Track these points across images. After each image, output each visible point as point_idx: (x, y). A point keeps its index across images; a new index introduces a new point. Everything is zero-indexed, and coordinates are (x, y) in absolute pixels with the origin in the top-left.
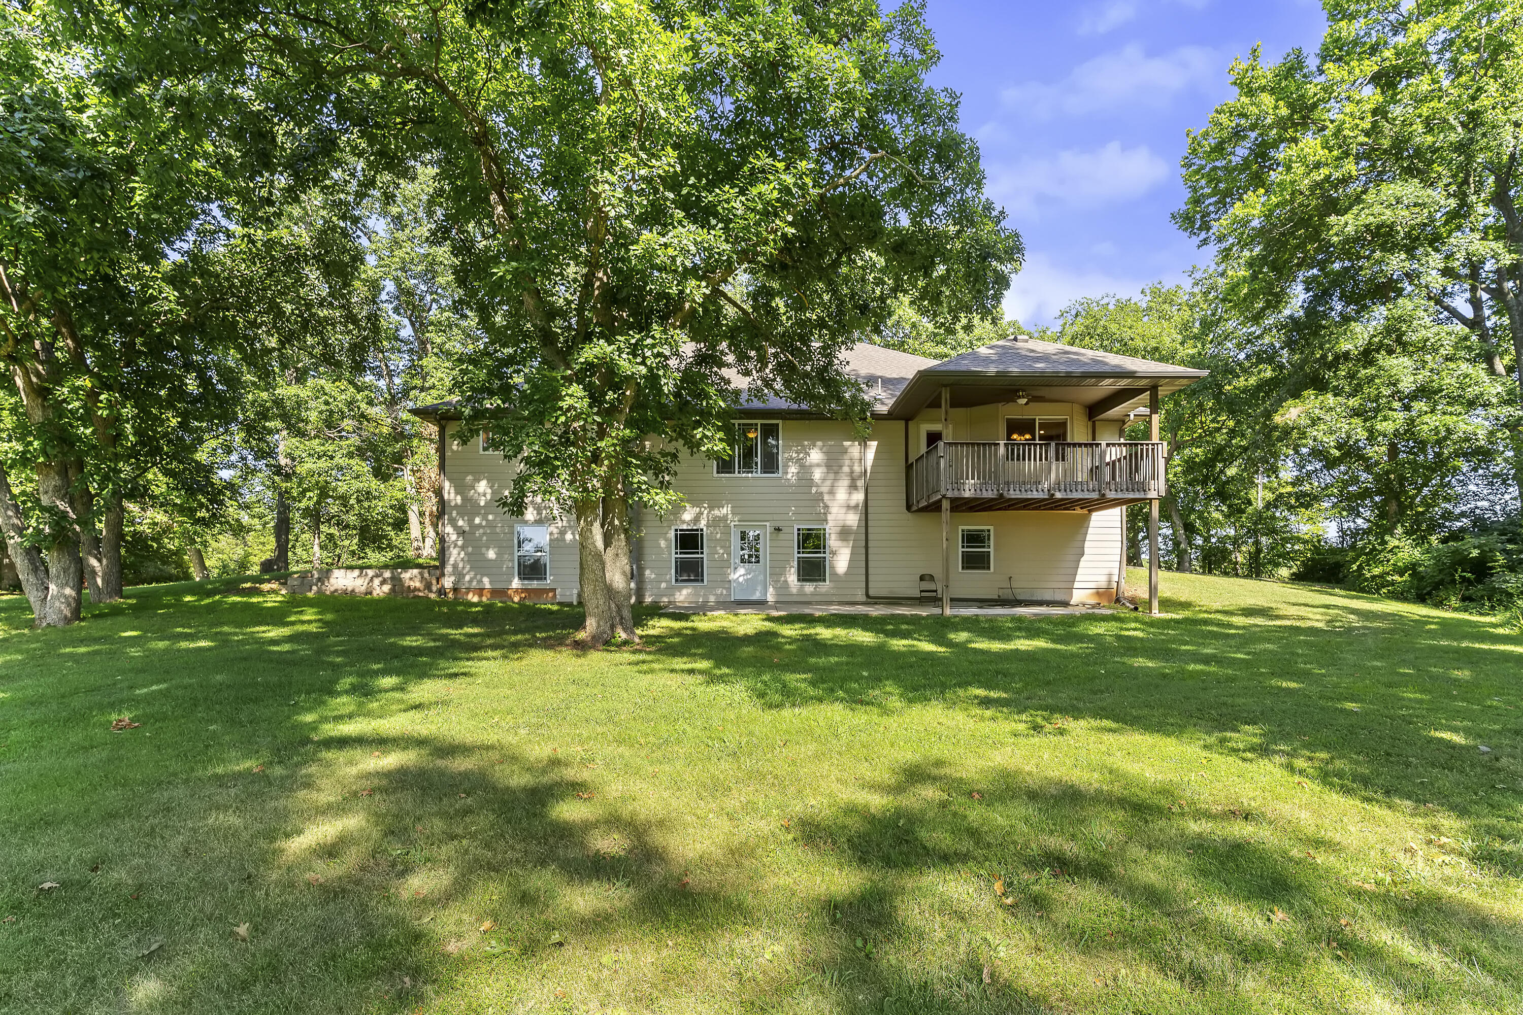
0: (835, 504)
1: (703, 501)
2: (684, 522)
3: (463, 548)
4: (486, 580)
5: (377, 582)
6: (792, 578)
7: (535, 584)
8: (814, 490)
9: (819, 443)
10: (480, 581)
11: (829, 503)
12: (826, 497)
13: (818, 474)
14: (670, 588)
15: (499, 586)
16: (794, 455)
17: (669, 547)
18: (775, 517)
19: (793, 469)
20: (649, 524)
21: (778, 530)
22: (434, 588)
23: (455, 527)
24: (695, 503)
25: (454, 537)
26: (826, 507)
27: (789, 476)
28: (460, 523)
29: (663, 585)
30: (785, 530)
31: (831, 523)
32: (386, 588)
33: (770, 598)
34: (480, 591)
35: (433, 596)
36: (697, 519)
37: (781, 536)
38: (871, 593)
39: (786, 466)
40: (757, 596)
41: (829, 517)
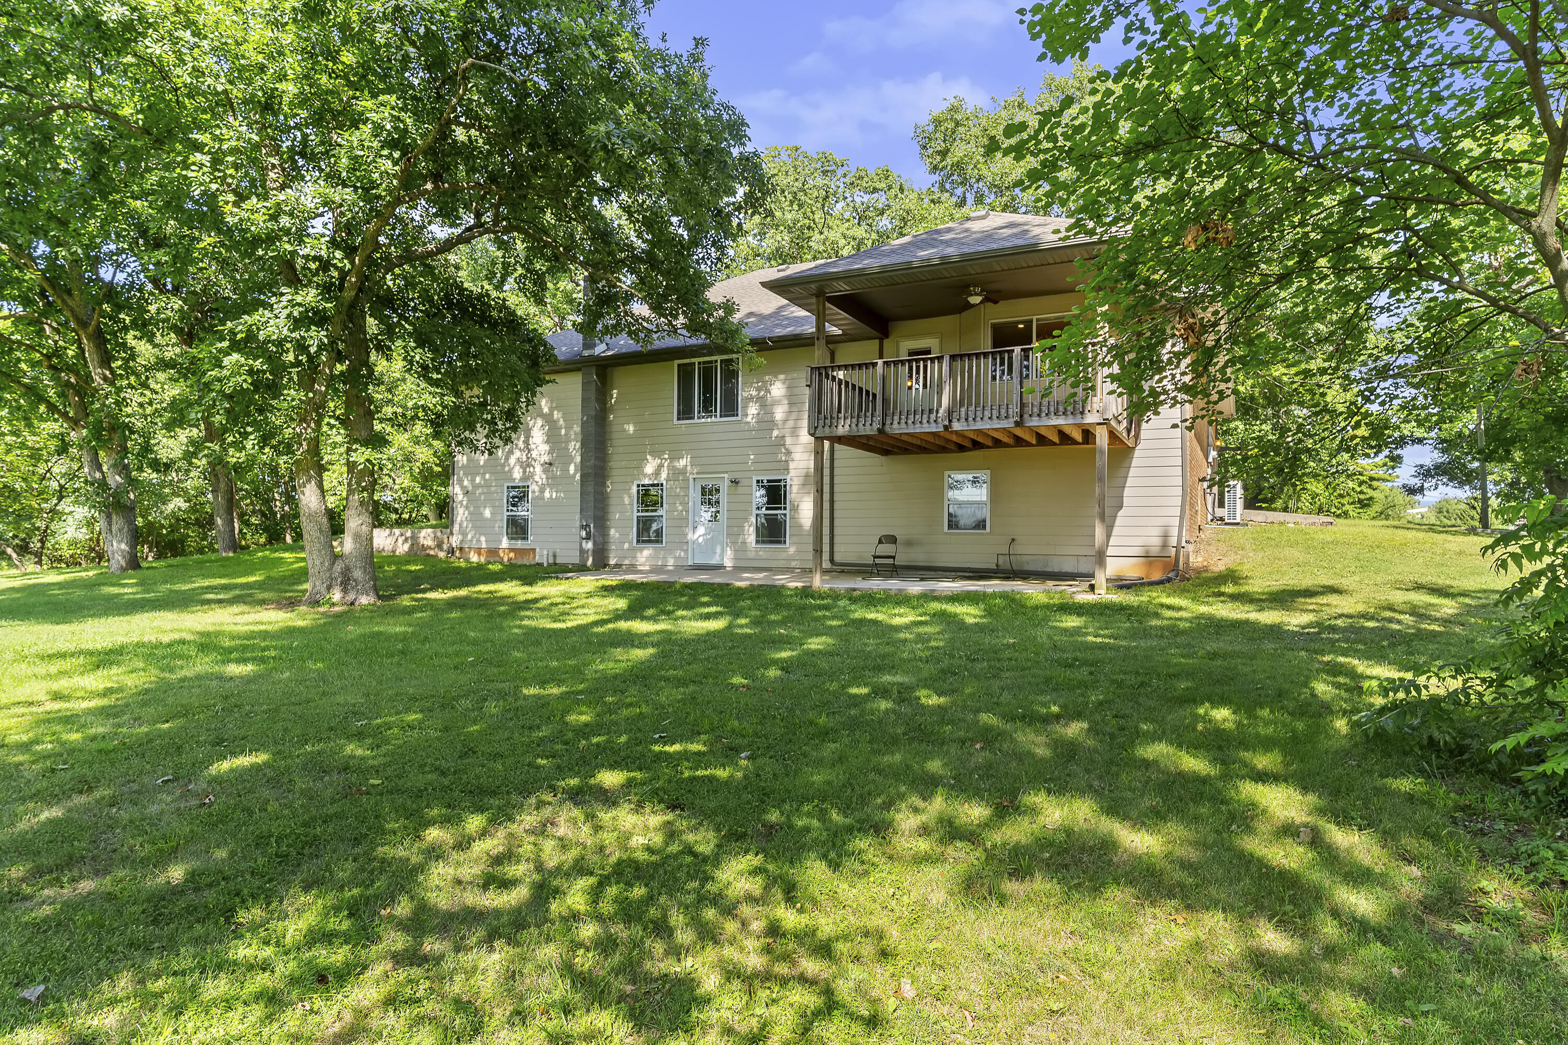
0: (799, 449)
1: (663, 452)
2: (645, 475)
3: (467, 507)
4: (483, 539)
5: (401, 540)
6: (751, 537)
7: (519, 544)
8: (775, 433)
9: (782, 377)
10: (479, 541)
11: (792, 448)
12: (788, 441)
13: (779, 413)
14: (632, 549)
15: (493, 546)
16: (754, 393)
17: (631, 504)
18: (733, 468)
19: (753, 410)
20: (615, 479)
21: (735, 482)
22: (445, 547)
23: (462, 487)
24: (656, 454)
25: (460, 497)
26: (789, 453)
27: (749, 419)
28: (466, 483)
29: (626, 546)
30: (743, 482)
31: (792, 473)
32: (406, 547)
33: (728, 563)
34: (479, 551)
35: (442, 555)
36: (657, 473)
37: (740, 490)
38: (838, 558)
39: (745, 407)
40: (714, 561)
41: (792, 465)
